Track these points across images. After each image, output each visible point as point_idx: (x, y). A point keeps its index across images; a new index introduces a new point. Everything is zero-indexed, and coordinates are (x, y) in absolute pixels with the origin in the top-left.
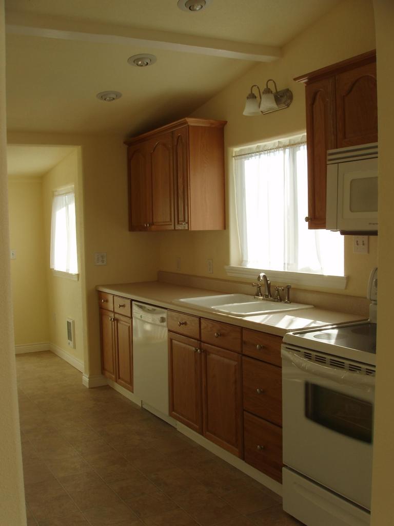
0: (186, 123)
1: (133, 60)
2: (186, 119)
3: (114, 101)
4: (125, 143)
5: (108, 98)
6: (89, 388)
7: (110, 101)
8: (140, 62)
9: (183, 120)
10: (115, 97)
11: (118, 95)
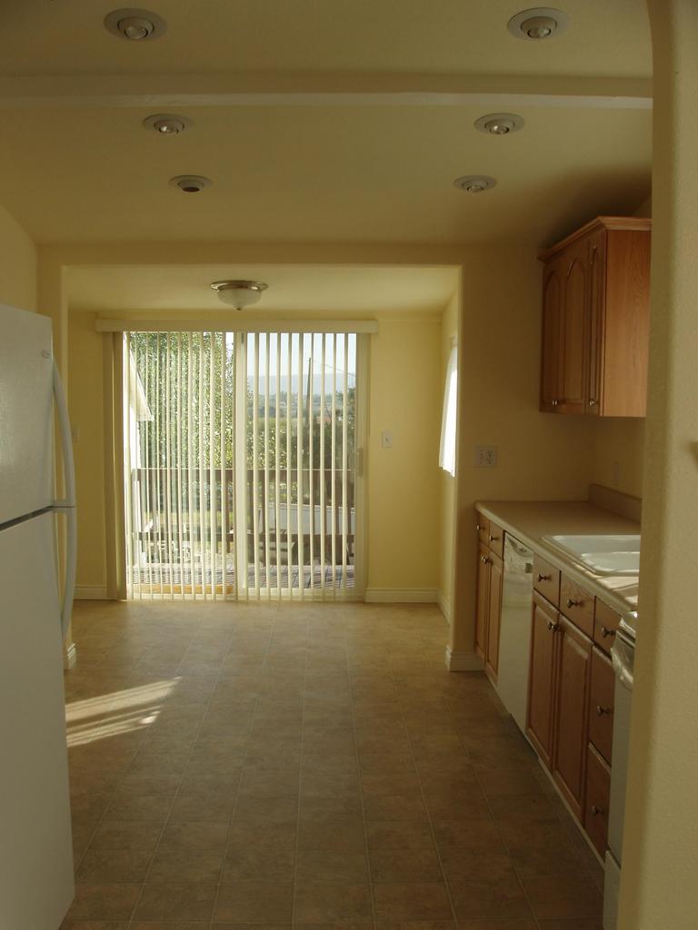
0: (601, 226)
1: (484, 123)
2: (600, 218)
3: (483, 192)
4: (539, 258)
5: (473, 187)
6: (451, 671)
7: (476, 191)
8: (496, 128)
9: (596, 220)
10: (483, 185)
11: (490, 183)
